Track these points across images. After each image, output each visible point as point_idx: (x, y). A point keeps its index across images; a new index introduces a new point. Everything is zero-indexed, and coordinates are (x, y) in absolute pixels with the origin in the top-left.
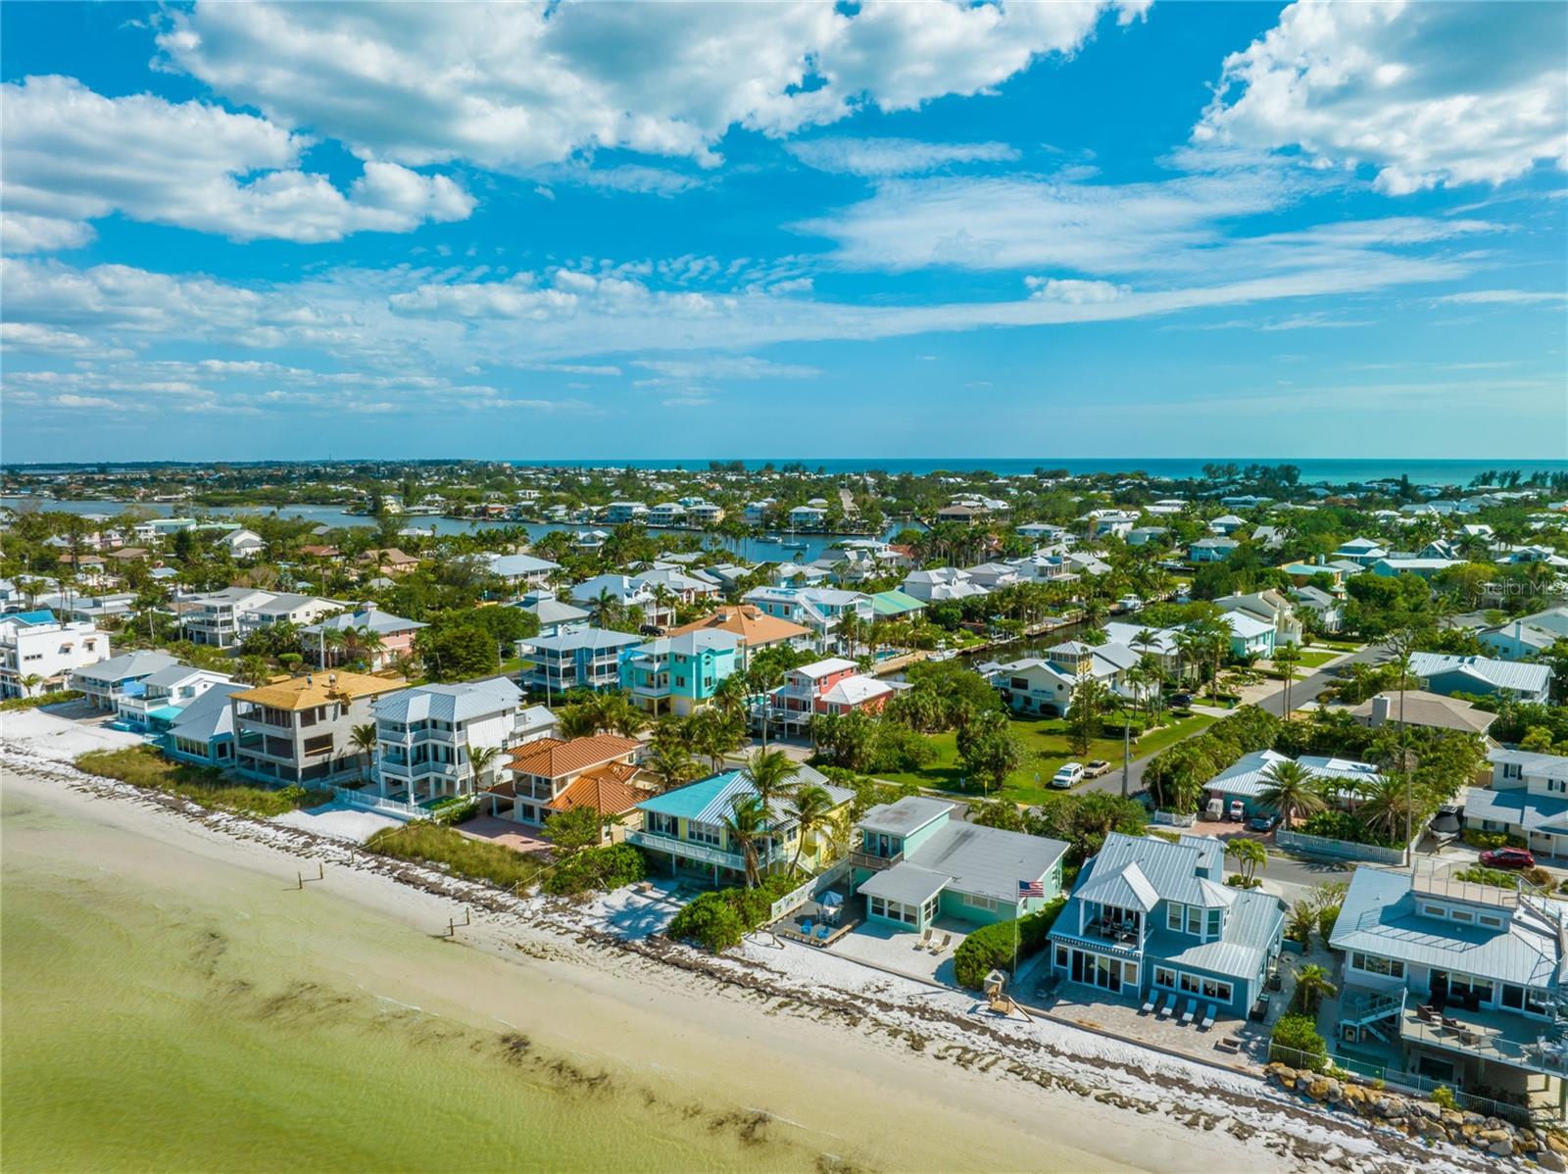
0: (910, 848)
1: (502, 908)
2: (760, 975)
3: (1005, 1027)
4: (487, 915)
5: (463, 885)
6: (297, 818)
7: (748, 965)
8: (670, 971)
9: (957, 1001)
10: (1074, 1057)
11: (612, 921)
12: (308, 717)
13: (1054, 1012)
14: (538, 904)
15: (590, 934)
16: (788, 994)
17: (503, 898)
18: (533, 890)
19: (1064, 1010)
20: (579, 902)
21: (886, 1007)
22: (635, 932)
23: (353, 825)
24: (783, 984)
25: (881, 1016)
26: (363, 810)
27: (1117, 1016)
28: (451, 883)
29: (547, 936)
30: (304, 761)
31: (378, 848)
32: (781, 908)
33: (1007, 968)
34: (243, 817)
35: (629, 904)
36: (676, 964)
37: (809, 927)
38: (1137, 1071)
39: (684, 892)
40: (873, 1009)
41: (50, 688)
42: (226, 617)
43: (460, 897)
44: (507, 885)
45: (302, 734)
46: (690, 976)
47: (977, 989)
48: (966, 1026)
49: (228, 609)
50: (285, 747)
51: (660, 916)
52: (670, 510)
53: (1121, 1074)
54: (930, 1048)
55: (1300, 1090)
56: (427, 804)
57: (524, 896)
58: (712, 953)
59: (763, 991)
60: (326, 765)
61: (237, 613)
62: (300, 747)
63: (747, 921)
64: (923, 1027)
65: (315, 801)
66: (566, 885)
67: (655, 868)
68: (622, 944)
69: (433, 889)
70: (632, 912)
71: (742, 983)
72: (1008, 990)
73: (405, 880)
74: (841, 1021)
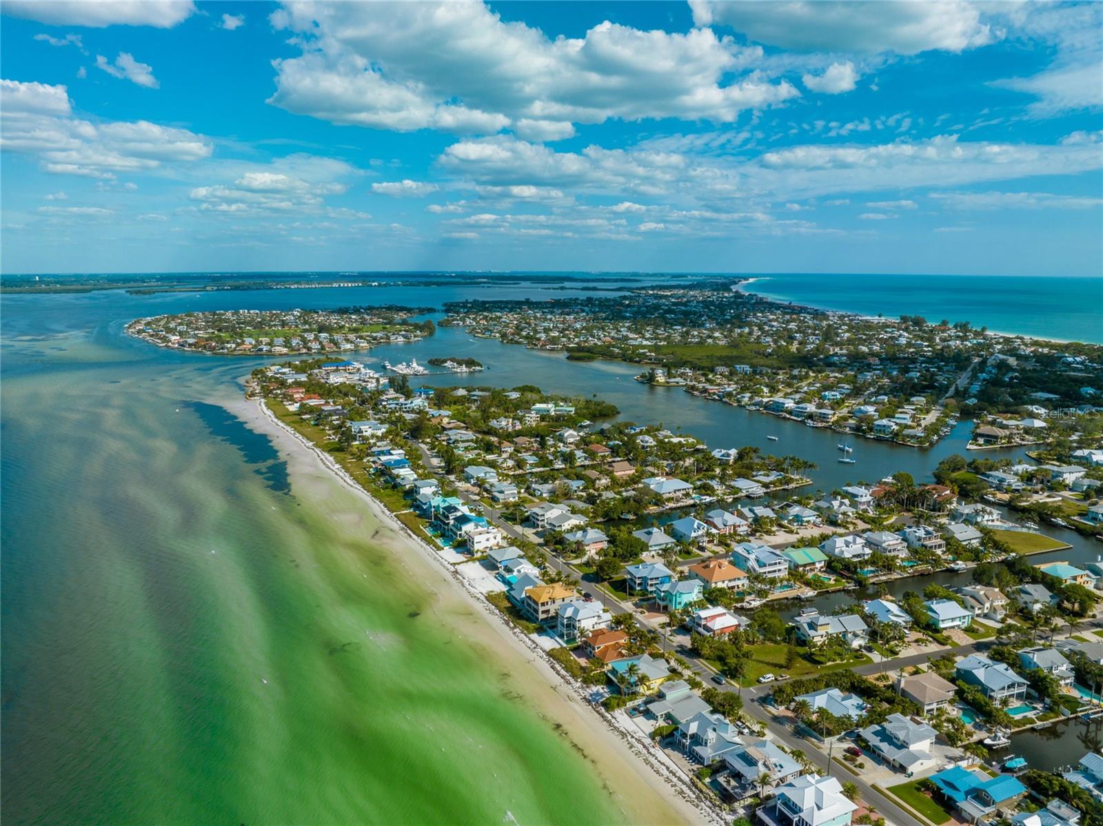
0: (668, 697)
1: (570, 684)
2: (613, 721)
3: (652, 750)
4: (566, 685)
5: (565, 673)
6: (534, 636)
7: (613, 717)
8: (595, 713)
9: (648, 741)
10: (659, 761)
11: (591, 695)
12: (543, 604)
13: (666, 750)
14: (579, 684)
15: (585, 698)
16: (615, 727)
17: (572, 680)
18: (579, 680)
19: (668, 751)
20: (587, 687)
21: (632, 737)
22: (594, 700)
23: (547, 642)
24: (616, 725)
25: (630, 739)
26: (552, 638)
27: (676, 755)
28: (563, 672)
29: (575, 695)
30: (541, 616)
31: (551, 654)
32: (630, 704)
33: (662, 737)
34: (522, 632)
35: (597, 691)
36: (598, 712)
37: (634, 712)
38: (668, 768)
39: (612, 692)
40: (629, 737)
41: (483, 552)
42: (542, 518)
43: (563, 677)
44: (574, 676)
45: (541, 609)
46: (598, 716)
47: (653, 739)
48: (644, 746)
49: (543, 515)
50: (537, 611)
51: (603, 697)
52: (806, 409)
53: (664, 768)
54: (633, 749)
55: (693, 783)
56: (567, 642)
57: (577, 681)
58: (607, 711)
59: (610, 724)
60: (547, 618)
61: (546, 517)
62: (540, 613)
63: (618, 705)
64: (636, 744)
65: (541, 631)
66: (587, 682)
67: (609, 682)
68: (589, 702)
69: (558, 673)
70: (598, 694)
71: (609, 722)
72: (660, 742)
73: (553, 667)
74: (620, 737)
